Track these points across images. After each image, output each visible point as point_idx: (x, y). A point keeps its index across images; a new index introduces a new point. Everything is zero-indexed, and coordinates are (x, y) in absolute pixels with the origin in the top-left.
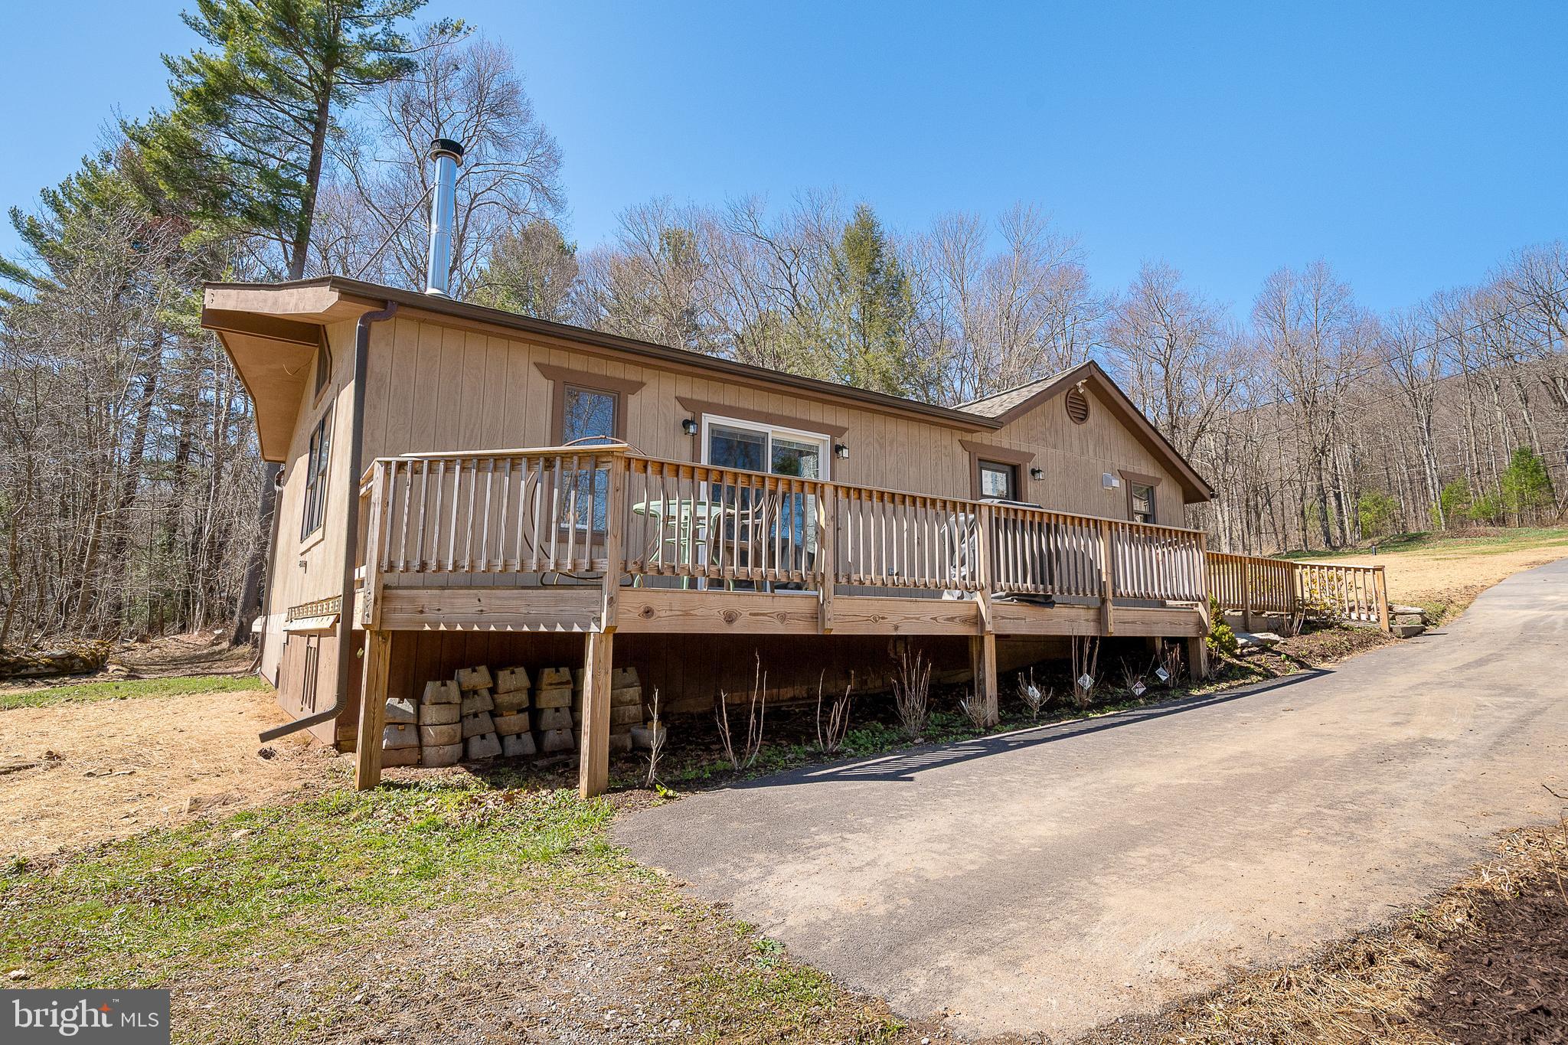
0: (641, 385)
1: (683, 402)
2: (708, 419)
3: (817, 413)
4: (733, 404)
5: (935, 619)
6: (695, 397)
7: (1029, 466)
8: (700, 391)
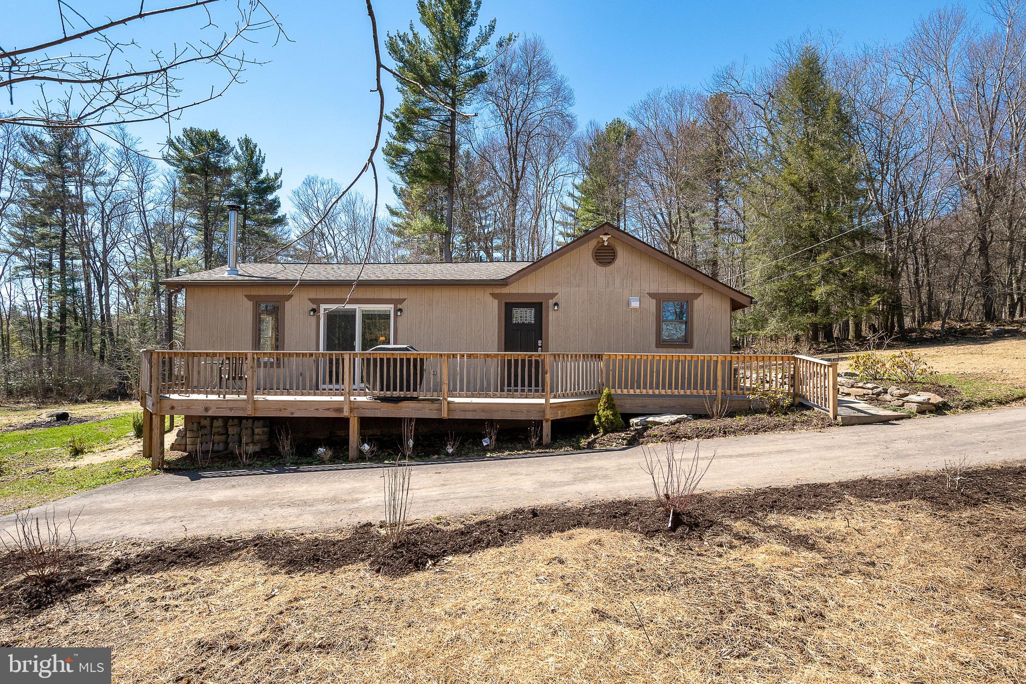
0: (291, 296)
1: (312, 301)
2: (323, 307)
3: (387, 294)
4: (338, 297)
5: (317, 409)
6: (318, 297)
7: (551, 302)
8: (321, 294)
